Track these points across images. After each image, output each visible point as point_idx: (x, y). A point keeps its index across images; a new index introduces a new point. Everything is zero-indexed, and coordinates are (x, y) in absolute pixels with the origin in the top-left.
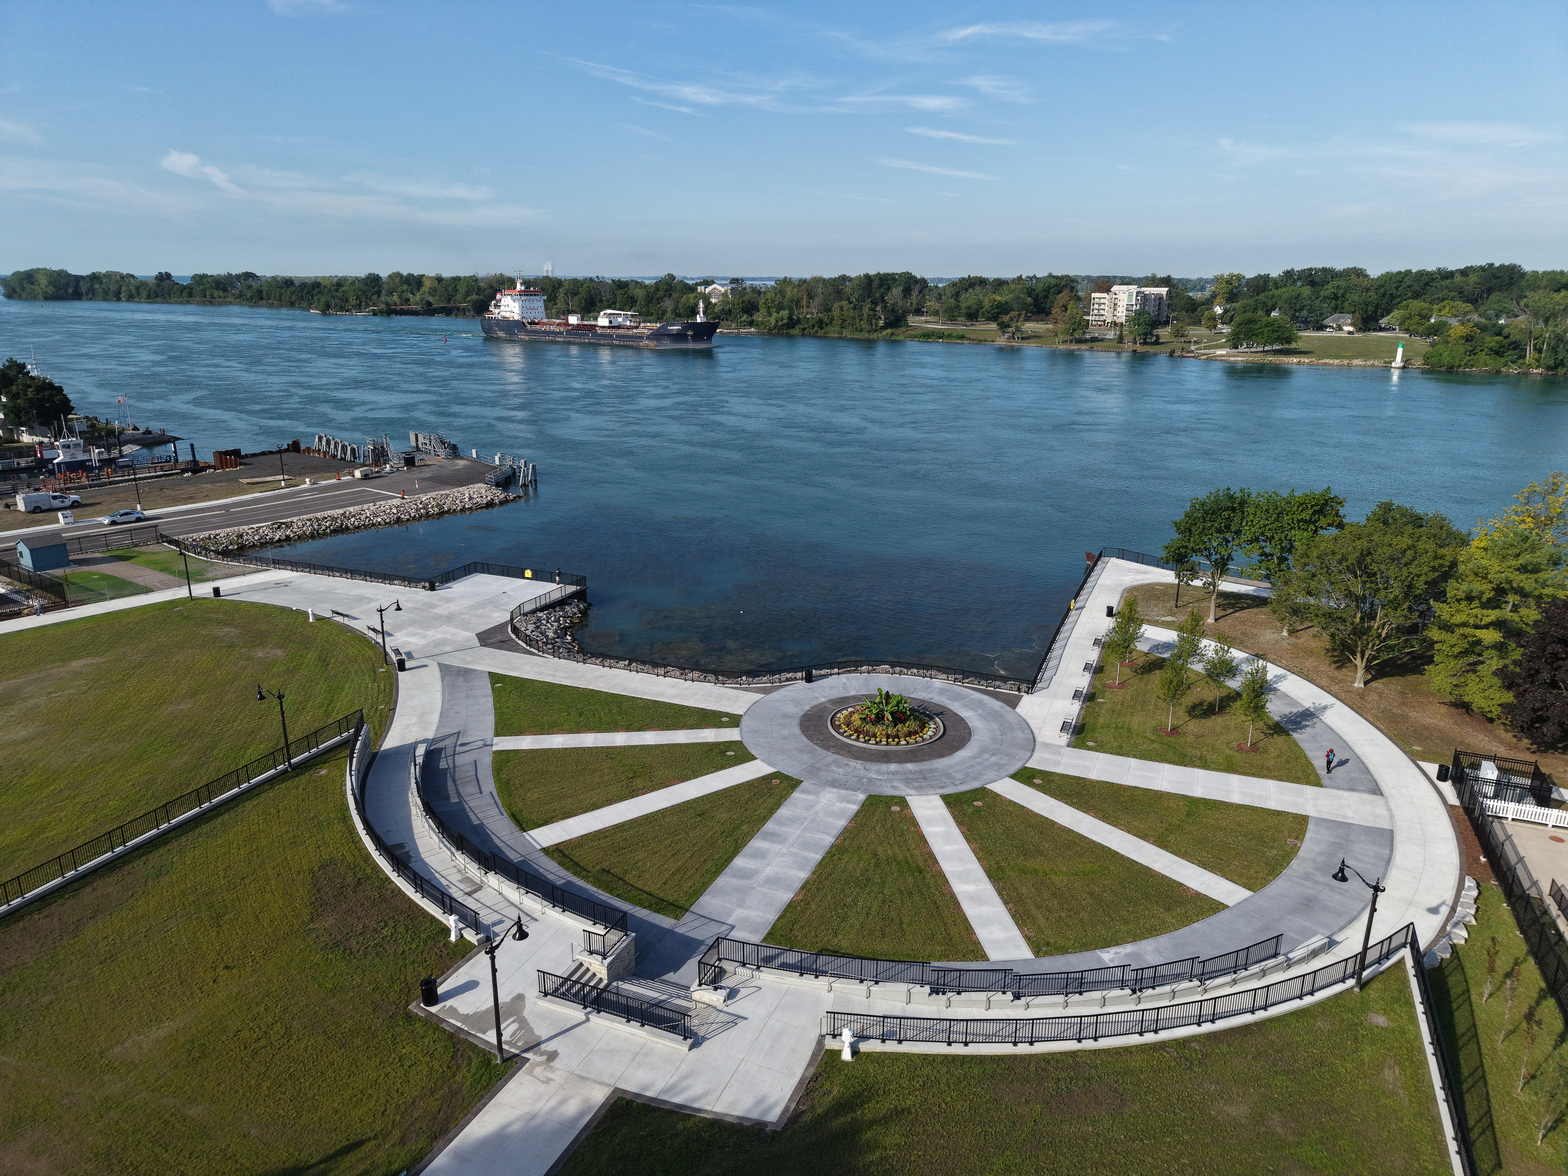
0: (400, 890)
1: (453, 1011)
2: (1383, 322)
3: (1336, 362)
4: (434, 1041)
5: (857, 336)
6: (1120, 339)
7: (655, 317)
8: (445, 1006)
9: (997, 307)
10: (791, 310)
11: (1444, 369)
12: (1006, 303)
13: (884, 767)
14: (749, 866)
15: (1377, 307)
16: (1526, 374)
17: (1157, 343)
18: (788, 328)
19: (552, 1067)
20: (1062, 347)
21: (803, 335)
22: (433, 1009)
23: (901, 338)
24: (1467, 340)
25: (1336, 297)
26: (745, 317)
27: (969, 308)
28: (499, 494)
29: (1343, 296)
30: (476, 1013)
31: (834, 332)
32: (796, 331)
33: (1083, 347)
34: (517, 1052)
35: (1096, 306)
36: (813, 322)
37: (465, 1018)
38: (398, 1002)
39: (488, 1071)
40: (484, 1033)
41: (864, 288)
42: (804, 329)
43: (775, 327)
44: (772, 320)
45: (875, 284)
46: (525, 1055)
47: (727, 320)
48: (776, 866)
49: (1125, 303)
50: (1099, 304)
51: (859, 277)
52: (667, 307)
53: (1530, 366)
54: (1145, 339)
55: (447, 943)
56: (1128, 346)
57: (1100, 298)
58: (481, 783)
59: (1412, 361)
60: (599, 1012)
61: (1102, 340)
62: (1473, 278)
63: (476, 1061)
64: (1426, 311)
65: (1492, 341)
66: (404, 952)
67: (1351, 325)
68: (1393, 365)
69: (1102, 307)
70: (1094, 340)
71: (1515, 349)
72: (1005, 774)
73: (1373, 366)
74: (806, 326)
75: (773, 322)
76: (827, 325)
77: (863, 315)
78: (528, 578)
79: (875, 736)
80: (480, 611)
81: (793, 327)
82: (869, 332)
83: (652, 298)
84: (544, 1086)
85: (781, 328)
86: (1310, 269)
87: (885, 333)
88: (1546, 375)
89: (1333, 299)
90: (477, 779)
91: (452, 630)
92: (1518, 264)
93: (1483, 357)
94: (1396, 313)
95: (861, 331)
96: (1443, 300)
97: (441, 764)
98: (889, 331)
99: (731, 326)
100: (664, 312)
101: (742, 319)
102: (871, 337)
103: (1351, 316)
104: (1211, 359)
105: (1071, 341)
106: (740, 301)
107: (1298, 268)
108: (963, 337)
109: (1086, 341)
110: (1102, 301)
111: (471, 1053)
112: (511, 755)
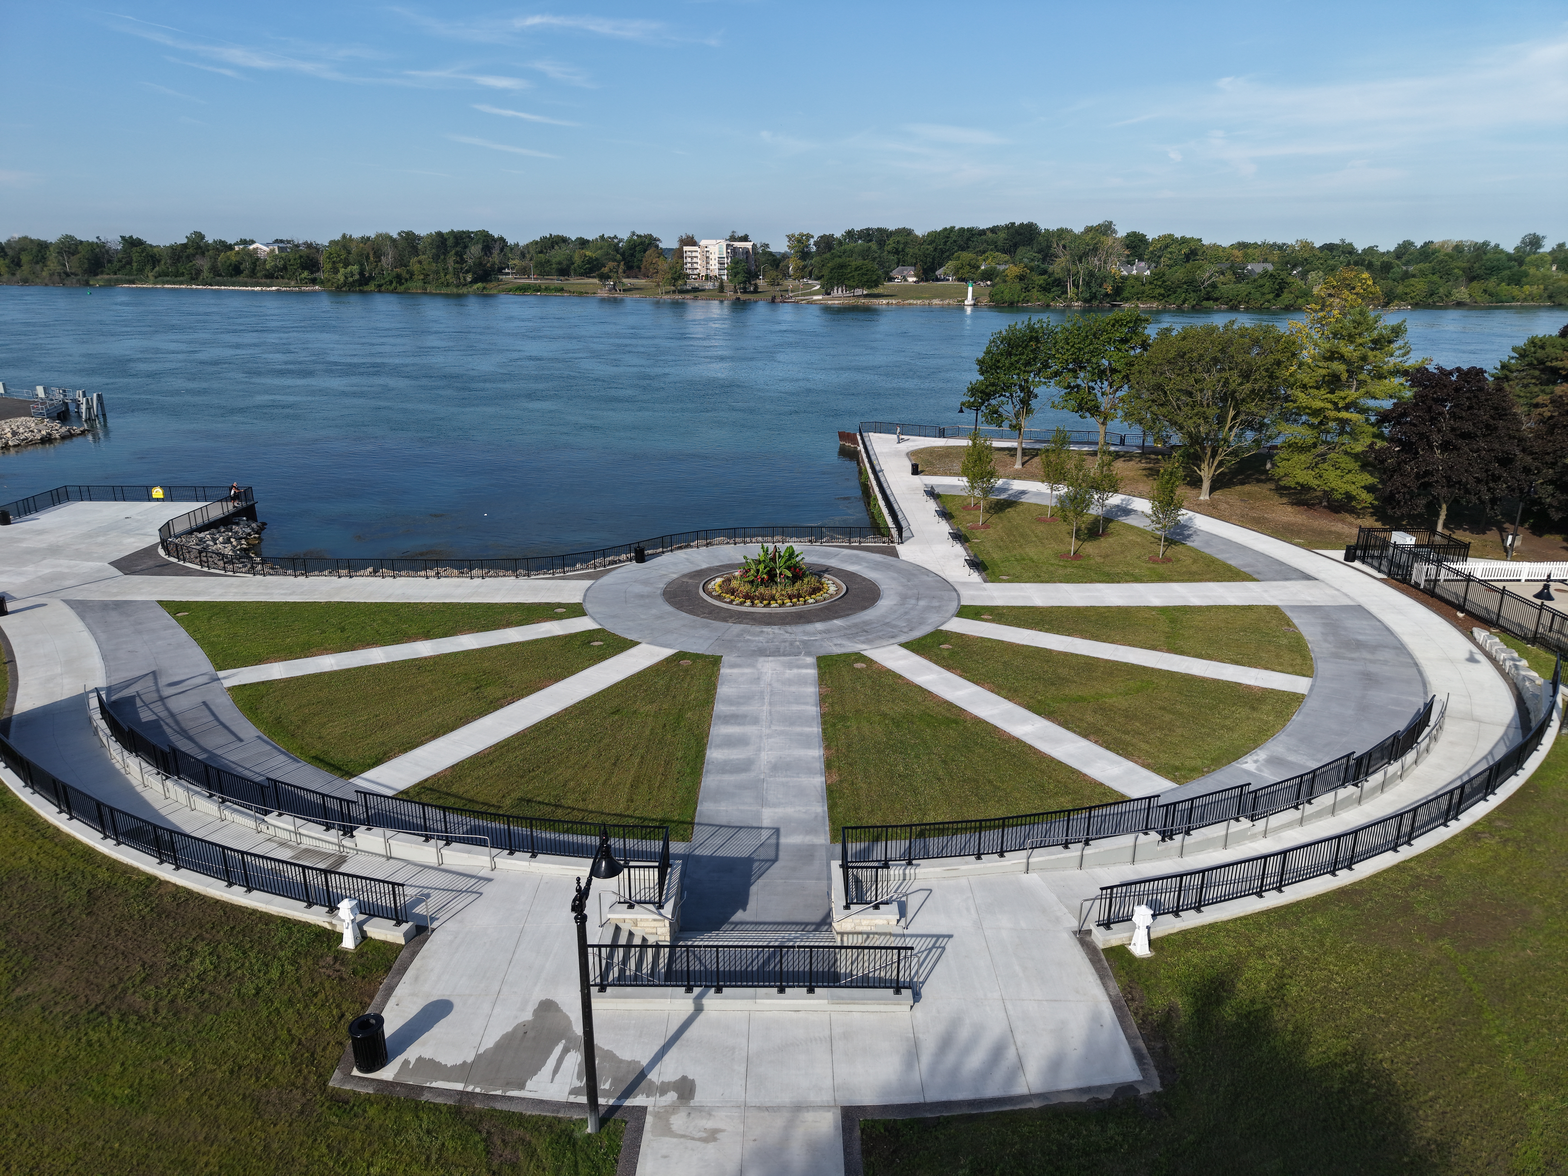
0: (189, 892)
1: (428, 1065)
2: (939, 272)
3: (919, 302)
4: (428, 1132)
5: (444, 290)
6: (721, 288)
7: (187, 277)
8: (406, 1062)
9: (589, 262)
10: (362, 265)
11: (1006, 305)
12: (597, 259)
13: (810, 627)
14: (735, 757)
15: (934, 259)
16: (1069, 307)
17: (756, 291)
18: (360, 285)
19: (700, 1109)
20: (666, 297)
21: (380, 291)
22: (387, 1074)
23: (495, 292)
24: (1021, 279)
25: (897, 252)
26: (305, 274)
27: (560, 263)
28: (58, 429)
29: (903, 250)
30: (479, 1057)
31: (416, 287)
32: (372, 287)
33: (688, 296)
34: (611, 1102)
35: (689, 260)
36: (390, 278)
37: (463, 1071)
38: (300, 1081)
39: (581, 1156)
40: (521, 1086)
41: (438, 247)
42: (380, 286)
43: (345, 284)
44: (340, 277)
45: (450, 242)
46: (629, 1103)
47: (283, 277)
48: (771, 750)
49: (717, 256)
50: (692, 258)
51: (431, 235)
52: (202, 266)
53: (1071, 299)
54: (745, 288)
55: (341, 956)
56: (729, 294)
57: (691, 252)
58: (233, 728)
59: (980, 299)
60: (719, 990)
61: (703, 290)
62: (1002, 235)
63: (541, 1145)
64: (974, 261)
65: (1040, 280)
66: (258, 990)
67: (915, 276)
68: (966, 303)
69: (695, 260)
70: (695, 290)
71: (1058, 286)
72: (948, 615)
73: (949, 304)
74: (383, 282)
75: (342, 279)
76: (406, 280)
77: (448, 268)
78: (158, 500)
79: (773, 598)
80: (101, 539)
81: (367, 284)
82: (457, 286)
83: (180, 257)
84: (711, 1146)
85: (352, 284)
86: (868, 229)
87: (476, 286)
88: (1085, 307)
89: (895, 253)
90: (222, 724)
91: (64, 562)
92: (1034, 222)
93: (1035, 293)
94: (950, 265)
95: (448, 285)
96: (984, 252)
97: (142, 715)
98: (479, 285)
99: (289, 283)
100: (199, 272)
101: (303, 276)
102: (461, 292)
103: (913, 268)
104: (810, 303)
105: (674, 292)
106: (297, 256)
107: (858, 228)
108: (562, 290)
109: (687, 291)
110: (694, 254)
111: (520, 1132)
112: (261, 687)
